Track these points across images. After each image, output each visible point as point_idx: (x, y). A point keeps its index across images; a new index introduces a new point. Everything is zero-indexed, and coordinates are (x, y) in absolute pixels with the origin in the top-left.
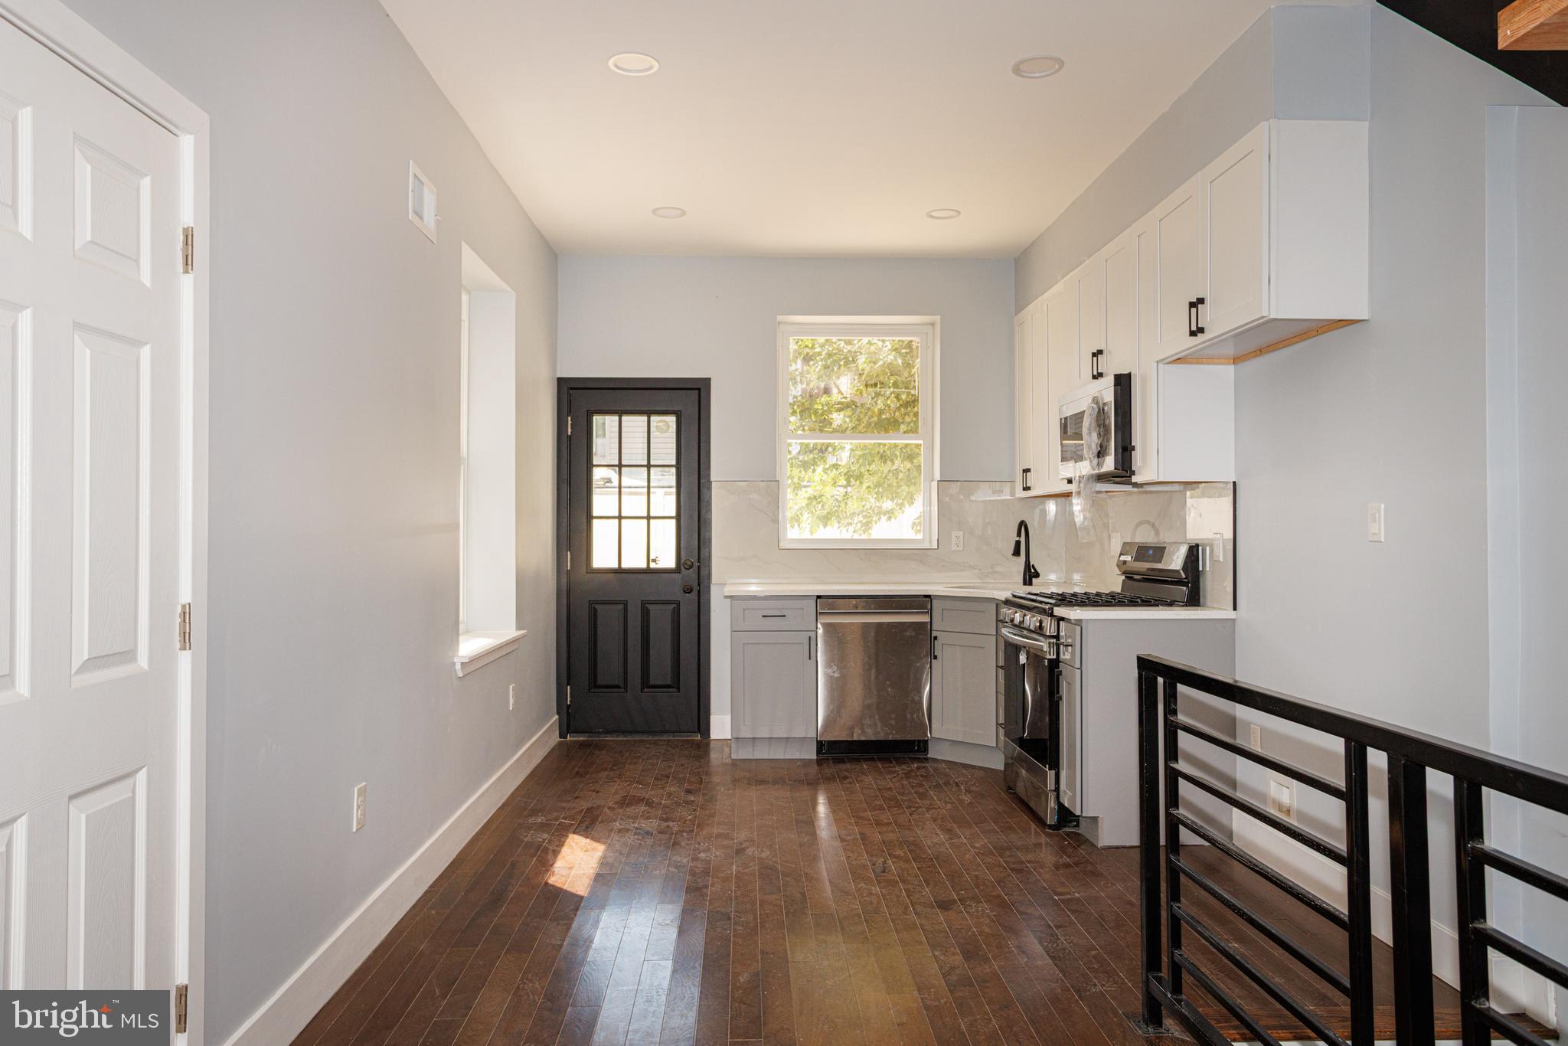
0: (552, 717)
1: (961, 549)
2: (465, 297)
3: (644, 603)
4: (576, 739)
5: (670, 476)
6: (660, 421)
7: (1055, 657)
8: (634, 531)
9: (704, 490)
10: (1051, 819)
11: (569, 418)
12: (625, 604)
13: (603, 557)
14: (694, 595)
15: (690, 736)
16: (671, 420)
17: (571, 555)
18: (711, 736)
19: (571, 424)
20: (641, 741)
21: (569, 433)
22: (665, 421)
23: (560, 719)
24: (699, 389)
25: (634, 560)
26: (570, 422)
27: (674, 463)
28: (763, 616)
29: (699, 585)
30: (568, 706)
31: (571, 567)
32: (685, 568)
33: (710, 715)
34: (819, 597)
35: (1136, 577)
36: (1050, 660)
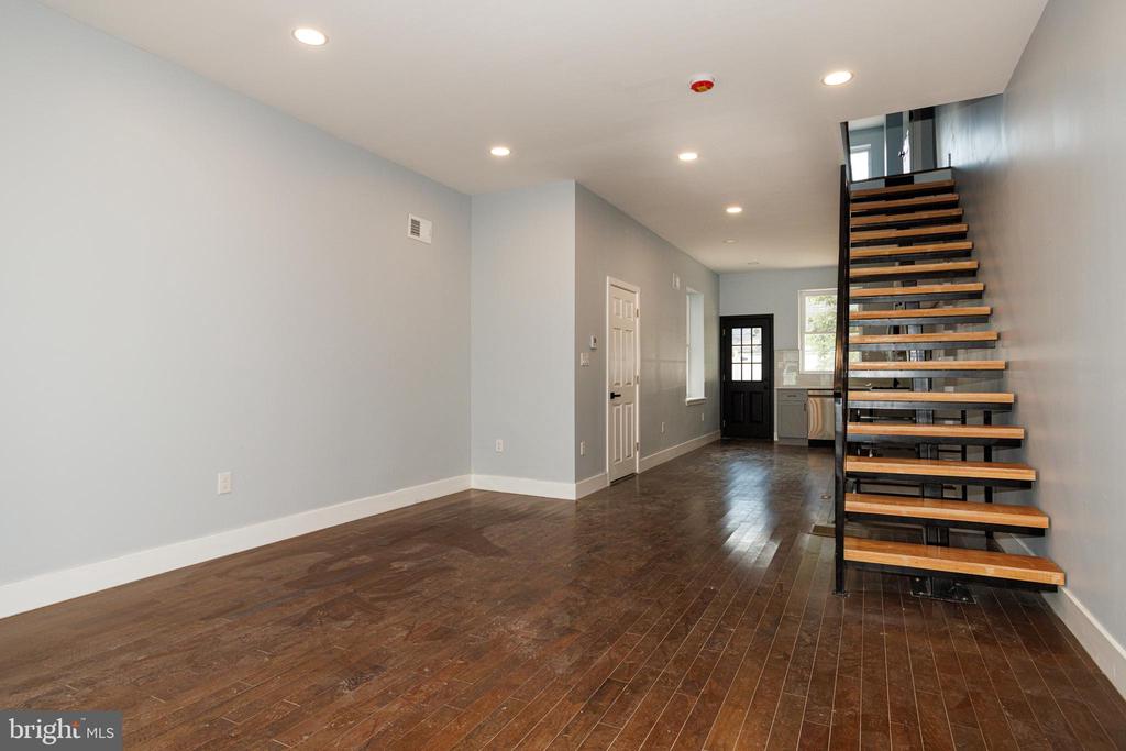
0: (718, 429)
2: (688, 297)
3: (750, 393)
4: (726, 438)
5: (759, 349)
6: (756, 330)
8: (747, 368)
9: (771, 353)
12: (744, 393)
13: (736, 377)
14: (767, 390)
17: (725, 376)
18: (774, 439)
19: (724, 331)
21: (724, 334)
23: (721, 431)
24: (770, 318)
25: (747, 378)
27: (761, 344)
28: (788, 396)
29: (770, 386)
30: (724, 427)
31: (725, 380)
32: (765, 380)
33: (774, 432)
34: (808, 390)
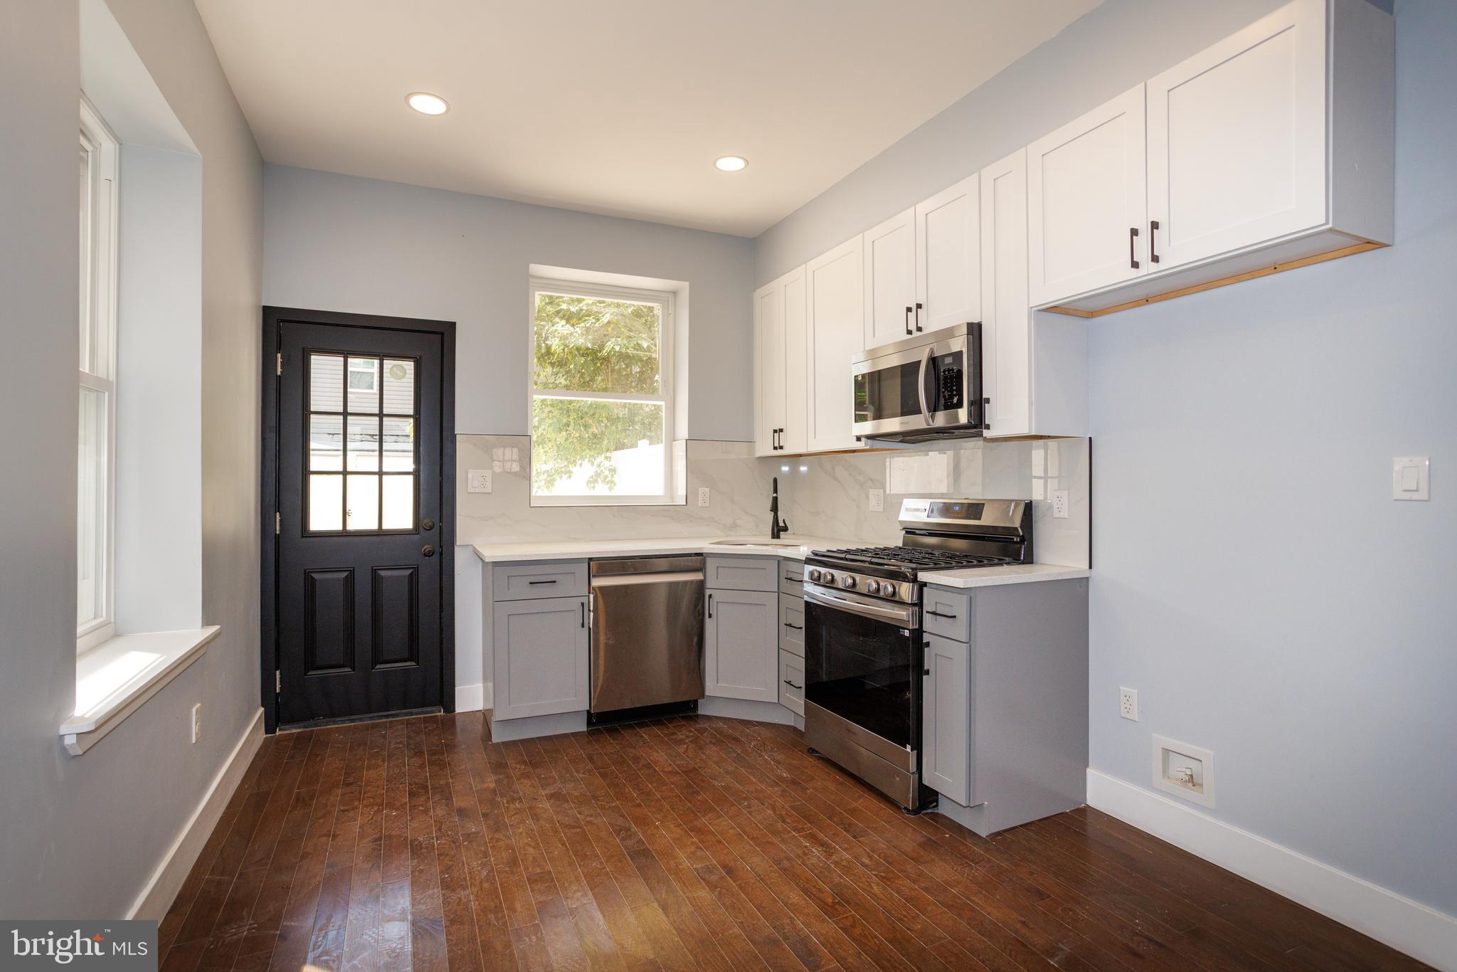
0: (257, 709)
1: (707, 504)
3: (374, 572)
4: (288, 732)
5: (408, 427)
6: (395, 366)
7: (917, 627)
8: (363, 489)
9: (447, 444)
10: (910, 801)
11: (279, 355)
12: (352, 573)
13: (323, 517)
14: (435, 558)
15: (432, 712)
16: (409, 366)
17: (280, 516)
18: (456, 709)
19: (281, 362)
20: (374, 726)
21: (279, 373)
22: (401, 366)
23: (266, 712)
24: (442, 334)
25: (363, 520)
26: (279, 360)
27: (411, 412)
28: (531, 583)
29: (441, 547)
30: (277, 695)
31: (280, 530)
32: (425, 529)
33: (454, 686)
34: (590, 559)
35: (917, 532)
36: (912, 631)
